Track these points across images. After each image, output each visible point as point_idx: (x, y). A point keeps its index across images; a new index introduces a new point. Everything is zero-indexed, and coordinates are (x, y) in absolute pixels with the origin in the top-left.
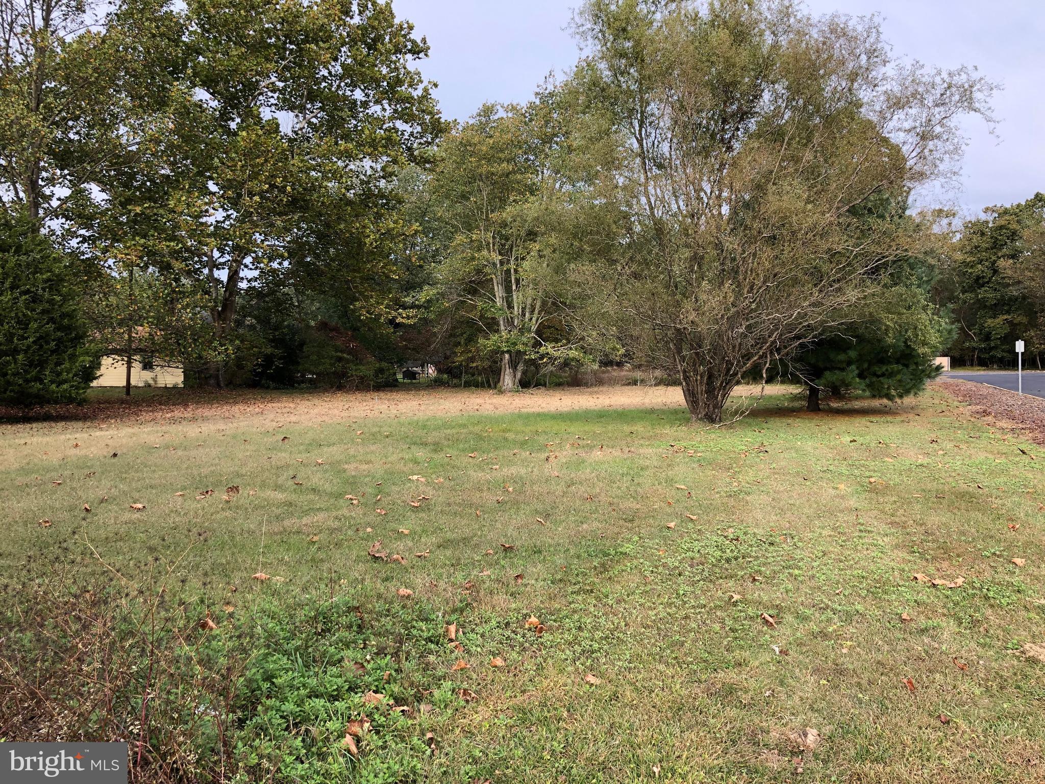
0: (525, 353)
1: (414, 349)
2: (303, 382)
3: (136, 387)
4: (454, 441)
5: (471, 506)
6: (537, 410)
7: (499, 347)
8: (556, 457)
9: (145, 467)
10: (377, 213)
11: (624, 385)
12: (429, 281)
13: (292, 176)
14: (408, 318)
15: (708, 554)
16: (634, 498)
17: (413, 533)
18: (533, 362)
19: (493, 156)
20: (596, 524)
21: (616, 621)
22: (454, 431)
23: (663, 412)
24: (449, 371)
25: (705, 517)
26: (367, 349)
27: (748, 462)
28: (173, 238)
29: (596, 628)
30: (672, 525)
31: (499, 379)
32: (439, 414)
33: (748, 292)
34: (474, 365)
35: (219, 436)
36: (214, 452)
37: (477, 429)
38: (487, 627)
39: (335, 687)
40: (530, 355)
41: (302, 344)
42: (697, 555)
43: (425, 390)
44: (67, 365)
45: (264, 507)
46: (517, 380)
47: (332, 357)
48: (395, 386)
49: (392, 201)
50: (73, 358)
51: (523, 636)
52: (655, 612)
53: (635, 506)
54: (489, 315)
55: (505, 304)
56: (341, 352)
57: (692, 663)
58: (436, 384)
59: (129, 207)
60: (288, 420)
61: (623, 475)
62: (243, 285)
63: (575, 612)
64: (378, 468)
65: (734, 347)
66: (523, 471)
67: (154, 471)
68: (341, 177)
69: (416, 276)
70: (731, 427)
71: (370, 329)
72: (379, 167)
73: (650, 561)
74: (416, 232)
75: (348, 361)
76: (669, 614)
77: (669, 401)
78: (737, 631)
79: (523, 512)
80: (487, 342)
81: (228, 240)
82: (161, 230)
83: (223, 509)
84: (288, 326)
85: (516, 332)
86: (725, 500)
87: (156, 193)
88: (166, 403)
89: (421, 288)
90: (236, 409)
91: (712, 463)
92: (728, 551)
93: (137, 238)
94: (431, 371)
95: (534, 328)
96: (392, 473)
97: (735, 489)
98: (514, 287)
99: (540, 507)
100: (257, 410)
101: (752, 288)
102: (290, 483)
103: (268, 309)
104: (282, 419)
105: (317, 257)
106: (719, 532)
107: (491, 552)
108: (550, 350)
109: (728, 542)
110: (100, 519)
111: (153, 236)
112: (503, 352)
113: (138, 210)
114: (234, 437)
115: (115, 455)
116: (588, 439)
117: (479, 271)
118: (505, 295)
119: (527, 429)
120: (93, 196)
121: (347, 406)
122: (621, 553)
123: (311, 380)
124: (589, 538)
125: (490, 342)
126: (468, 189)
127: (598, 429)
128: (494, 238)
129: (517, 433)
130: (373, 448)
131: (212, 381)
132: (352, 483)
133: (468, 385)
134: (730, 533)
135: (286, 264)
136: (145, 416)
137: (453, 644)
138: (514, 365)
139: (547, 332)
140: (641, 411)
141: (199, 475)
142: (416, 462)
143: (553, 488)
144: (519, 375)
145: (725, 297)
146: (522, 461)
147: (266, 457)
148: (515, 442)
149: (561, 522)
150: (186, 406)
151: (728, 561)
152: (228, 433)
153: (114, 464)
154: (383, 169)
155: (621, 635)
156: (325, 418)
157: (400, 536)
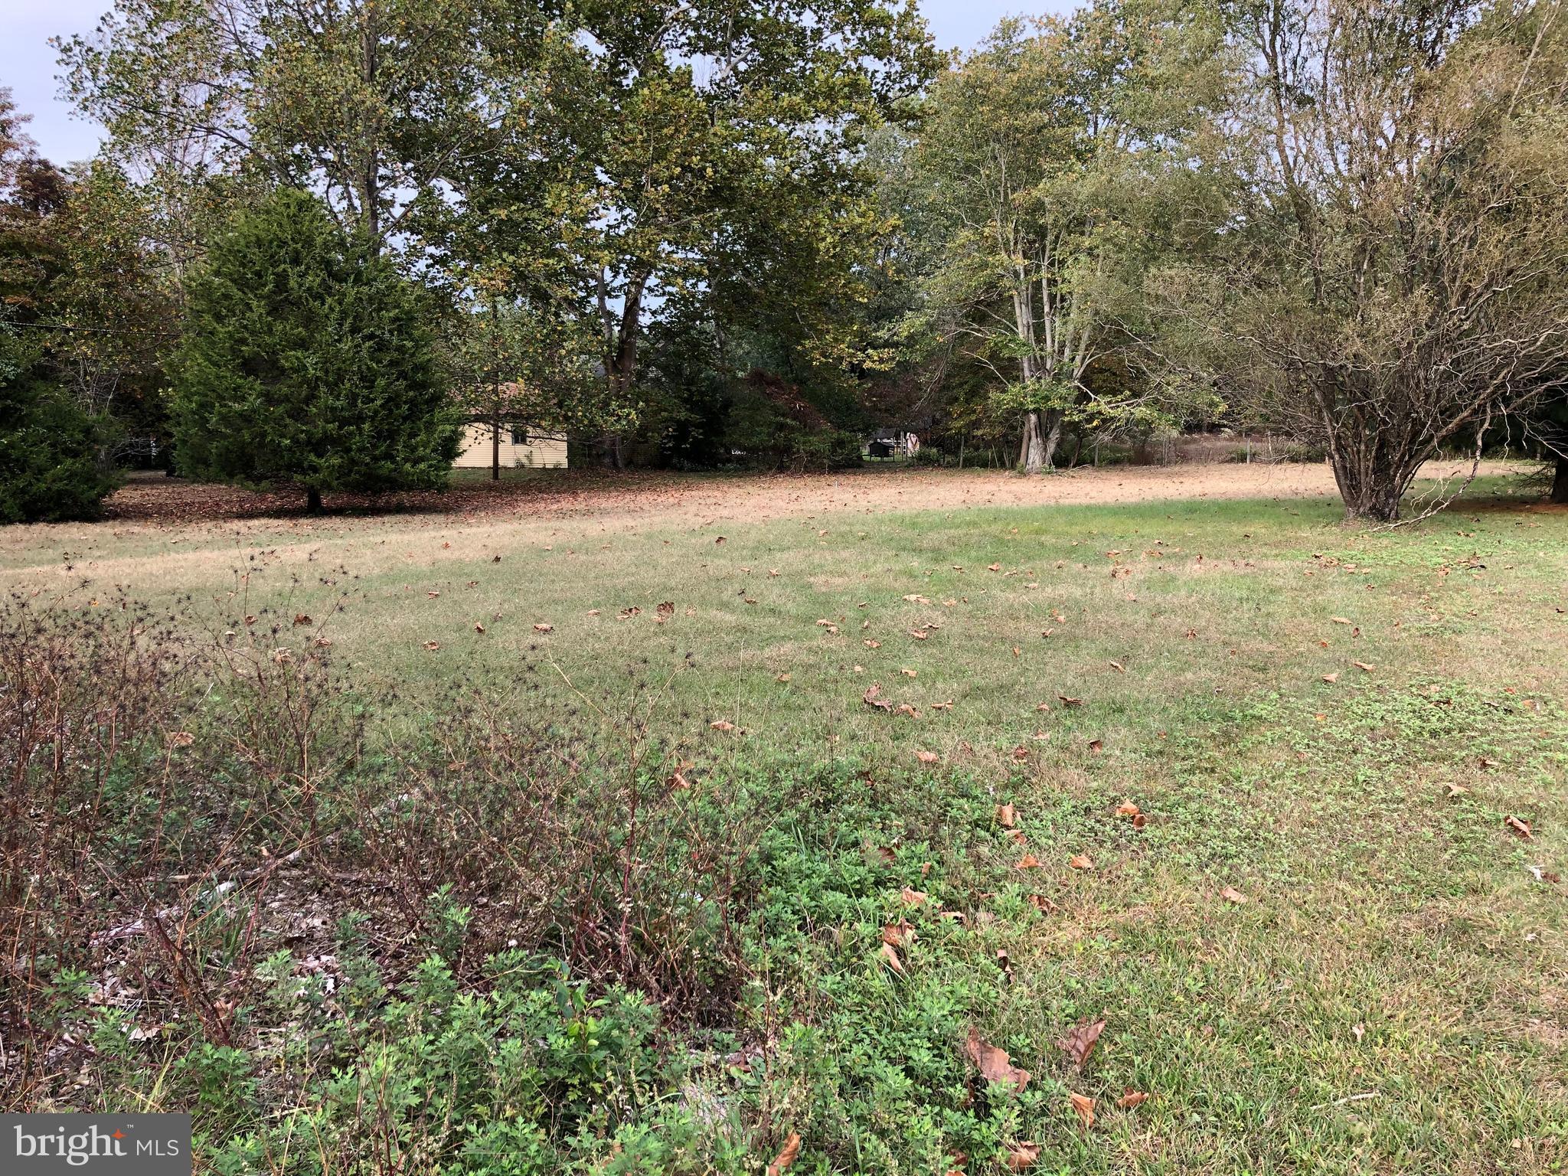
0: (1062, 412)
1: (887, 410)
2: (729, 460)
3: (505, 468)
4: (962, 546)
5: (1003, 640)
6: (1085, 501)
7: (1022, 404)
8: (1127, 572)
9: (541, 575)
10: (836, 202)
11: (1223, 462)
12: (911, 304)
13: (713, 151)
14: (881, 361)
15: (1399, 722)
16: (1263, 635)
17: (923, 677)
18: (1074, 426)
19: (1017, 101)
20: (1205, 674)
21: (1260, 816)
22: (961, 532)
23: (1296, 504)
24: (940, 443)
25: (1387, 667)
26: (819, 411)
27: (1451, 583)
28: (552, 253)
29: (1229, 823)
30: (1332, 677)
31: (1019, 455)
32: (931, 507)
33: (1458, 304)
34: (980, 433)
35: (629, 535)
36: (629, 557)
37: (995, 529)
38: (1057, 813)
39: (857, 878)
40: (1071, 414)
41: (727, 404)
42: (1381, 724)
43: (904, 472)
44: (422, 437)
45: (709, 632)
46: (1048, 456)
47: (771, 423)
48: (860, 466)
49: (858, 184)
50: (430, 426)
51: (1116, 828)
52: (1319, 806)
53: (1267, 647)
54: (1006, 354)
55: (1032, 335)
56: (783, 415)
57: (1392, 883)
58: (921, 463)
59: (492, 212)
60: (718, 514)
61: (1241, 600)
62: (645, 320)
63: (1189, 798)
64: (857, 582)
65: (1428, 396)
66: (1078, 593)
67: (553, 581)
68: (784, 148)
69: (891, 297)
70: (1416, 527)
71: (825, 381)
72: (838, 131)
73: (1302, 730)
74: (895, 228)
75: (792, 429)
76: (1344, 808)
77: (1301, 489)
78: (1463, 840)
79: (1085, 652)
80: (1003, 396)
81: (624, 252)
82: (534, 243)
83: (655, 634)
84: (707, 378)
85: (1049, 379)
86: (1419, 642)
87: (524, 188)
88: (547, 490)
89: (902, 316)
90: (644, 499)
91: (1389, 584)
92: (1434, 719)
93: (505, 255)
94: (911, 444)
95: (1078, 373)
96: (877, 591)
97: (1435, 625)
98: (1047, 309)
99: (1111, 646)
100: (671, 500)
101: (1464, 297)
102: (739, 600)
103: (679, 355)
104: (711, 514)
105: (747, 273)
106: (1414, 689)
107: (1045, 707)
108: (1104, 408)
109: (1431, 706)
110: (499, 642)
111: (525, 250)
112: (1027, 412)
113: (503, 214)
114: (649, 536)
115: (497, 559)
116: (1174, 545)
117: (991, 286)
118: (1031, 321)
119: (1075, 529)
120: (445, 198)
121: (794, 496)
122: (1253, 717)
123: (739, 459)
124: (1198, 692)
125: (1007, 397)
126: (976, 157)
127: (1190, 530)
128: (1016, 231)
129: (1058, 535)
130: (845, 554)
131: (607, 460)
132: (825, 602)
133: (969, 464)
134: (1434, 692)
135: (702, 286)
136: (524, 508)
137: (1013, 832)
138: (1043, 432)
139: (1099, 380)
140: (1258, 503)
141: (614, 586)
142: (912, 576)
143: (1130, 618)
144: (1052, 447)
145: (1415, 314)
146: (1074, 577)
147: (699, 565)
148: (1057, 550)
149: (1149, 669)
150: (575, 494)
151: (1434, 734)
152: (640, 531)
153: (498, 571)
154: (845, 134)
155: (1270, 836)
156: (767, 512)
157: (905, 679)
